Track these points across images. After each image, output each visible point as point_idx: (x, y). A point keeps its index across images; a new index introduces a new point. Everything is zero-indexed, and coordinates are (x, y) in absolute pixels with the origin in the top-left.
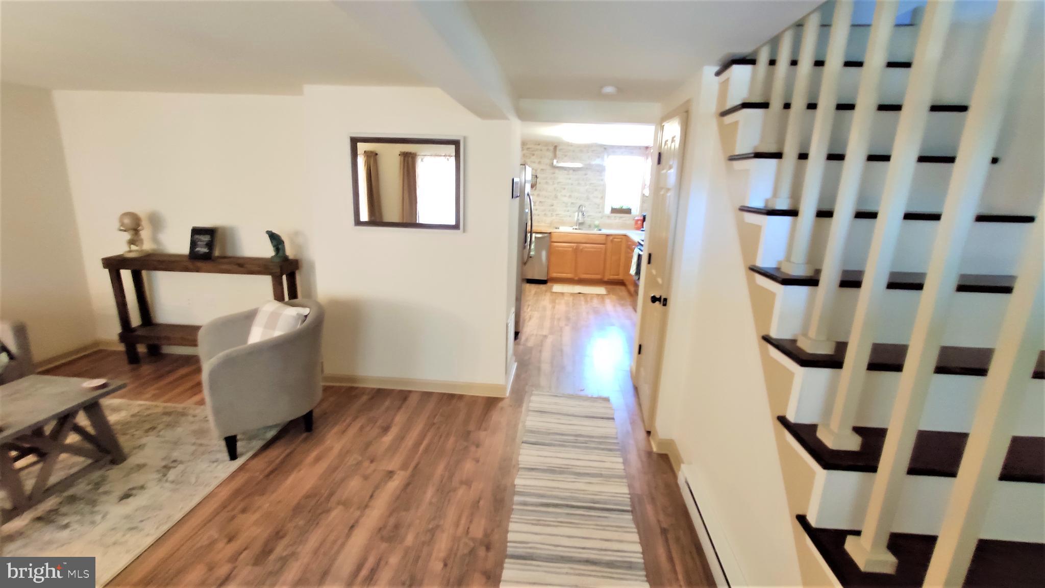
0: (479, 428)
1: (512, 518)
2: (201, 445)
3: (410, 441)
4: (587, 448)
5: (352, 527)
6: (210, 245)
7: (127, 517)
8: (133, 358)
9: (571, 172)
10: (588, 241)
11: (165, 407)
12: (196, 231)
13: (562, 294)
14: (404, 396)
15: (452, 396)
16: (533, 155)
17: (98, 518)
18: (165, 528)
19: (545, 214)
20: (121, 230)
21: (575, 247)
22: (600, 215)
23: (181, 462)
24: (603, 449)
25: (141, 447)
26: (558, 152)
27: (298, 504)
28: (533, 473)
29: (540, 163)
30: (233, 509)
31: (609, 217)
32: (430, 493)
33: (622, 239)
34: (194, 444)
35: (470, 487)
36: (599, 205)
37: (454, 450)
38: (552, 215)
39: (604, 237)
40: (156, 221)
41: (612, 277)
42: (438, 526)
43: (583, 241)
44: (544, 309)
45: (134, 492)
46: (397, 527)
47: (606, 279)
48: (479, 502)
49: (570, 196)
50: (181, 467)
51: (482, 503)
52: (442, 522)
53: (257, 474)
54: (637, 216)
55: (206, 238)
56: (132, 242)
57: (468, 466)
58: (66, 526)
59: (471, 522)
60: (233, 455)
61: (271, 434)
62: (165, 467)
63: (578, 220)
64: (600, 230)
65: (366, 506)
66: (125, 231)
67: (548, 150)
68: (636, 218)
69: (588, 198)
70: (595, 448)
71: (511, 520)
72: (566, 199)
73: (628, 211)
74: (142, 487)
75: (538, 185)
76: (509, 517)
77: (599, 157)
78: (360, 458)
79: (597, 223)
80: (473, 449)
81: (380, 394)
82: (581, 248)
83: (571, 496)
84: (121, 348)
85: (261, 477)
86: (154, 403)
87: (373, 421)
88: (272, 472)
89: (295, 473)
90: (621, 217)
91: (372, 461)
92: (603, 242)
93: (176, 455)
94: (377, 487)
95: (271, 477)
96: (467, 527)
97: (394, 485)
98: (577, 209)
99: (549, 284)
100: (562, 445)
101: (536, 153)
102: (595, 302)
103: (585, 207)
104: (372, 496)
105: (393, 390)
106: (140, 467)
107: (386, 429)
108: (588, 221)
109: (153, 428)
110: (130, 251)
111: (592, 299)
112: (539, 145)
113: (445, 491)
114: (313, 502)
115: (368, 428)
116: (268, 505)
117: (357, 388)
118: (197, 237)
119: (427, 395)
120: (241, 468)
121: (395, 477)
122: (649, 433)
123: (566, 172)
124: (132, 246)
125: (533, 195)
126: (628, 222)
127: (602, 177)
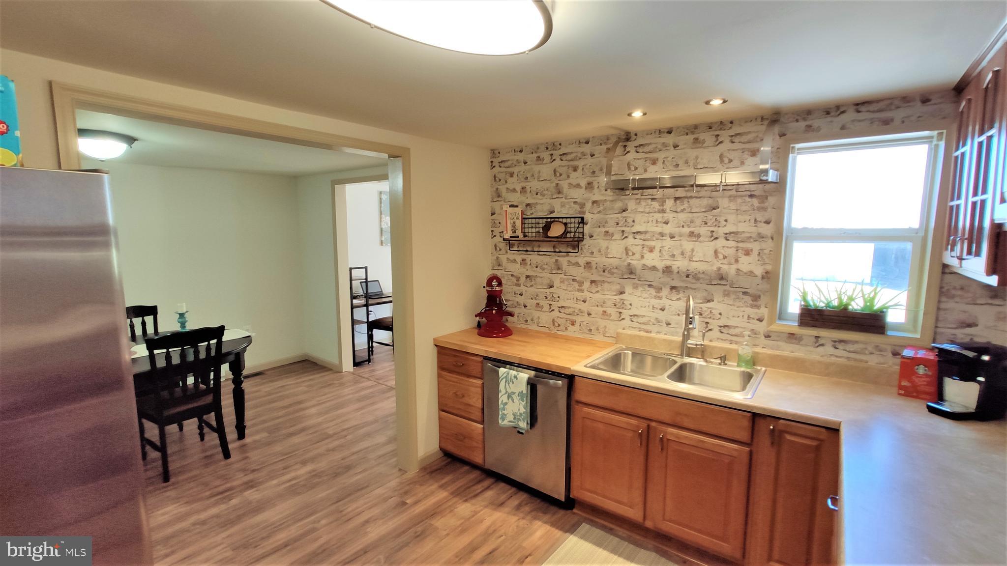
9: (669, 203)
10: (685, 422)
21: (641, 431)
31: (790, 337)
36: (756, 297)
38: (621, 318)
43: (669, 417)
54: (911, 345)
68: (908, 353)
73: (874, 322)
75: (587, 241)
77: (753, 152)
79: (746, 350)
90: (842, 341)
92: (743, 436)
108: (720, 341)
125: (577, 264)
126: (873, 360)
127: (770, 214)
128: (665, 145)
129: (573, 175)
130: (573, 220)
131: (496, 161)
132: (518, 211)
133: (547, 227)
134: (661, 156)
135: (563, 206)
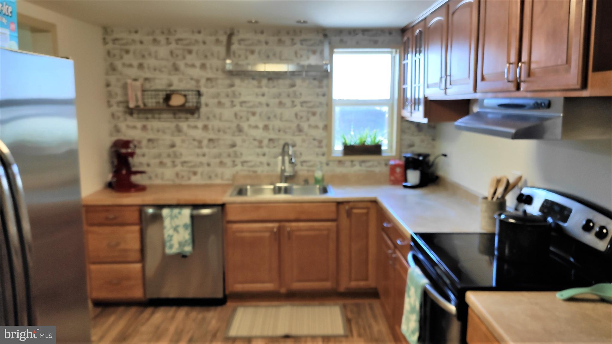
9: (264, 82)
13: (249, 340)
16: (190, 52)
19: (221, 163)
21: (275, 230)
22: (324, 159)
26: (235, 47)
29: (203, 66)
31: (340, 162)
33: (368, 208)
36: (320, 142)
38: (234, 165)
39: (333, 207)
41: (354, 284)
43: (292, 216)
47: (342, 288)
49: (266, 128)
54: (393, 158)
63: (283, 171)
64: (326, 192)
67: (217, 41)
68: (392, 162)
69: (299, 130)
72: (258, 133)
73: (376, 149)
75: (203, 109)
77: (314, 52)
79: (319, 174)
82: (288, 229)
90: (364, 162)
92: (333, 216)
98: (281, 151)
99: (230, 304)
101: (193, 48)
103: (294, 146)
108: (303, 171)
112: (199, 33)
123: (255, 83)
125: (196, 127)
126: (377, 170)
127: (325, 90)
128: (259, 42)
129: (189, 57)
130: (190, 93)
131: (109, 38)
132: (138, 84)
133: (168, 98)
134: (257, 48)
135: (181, 80)
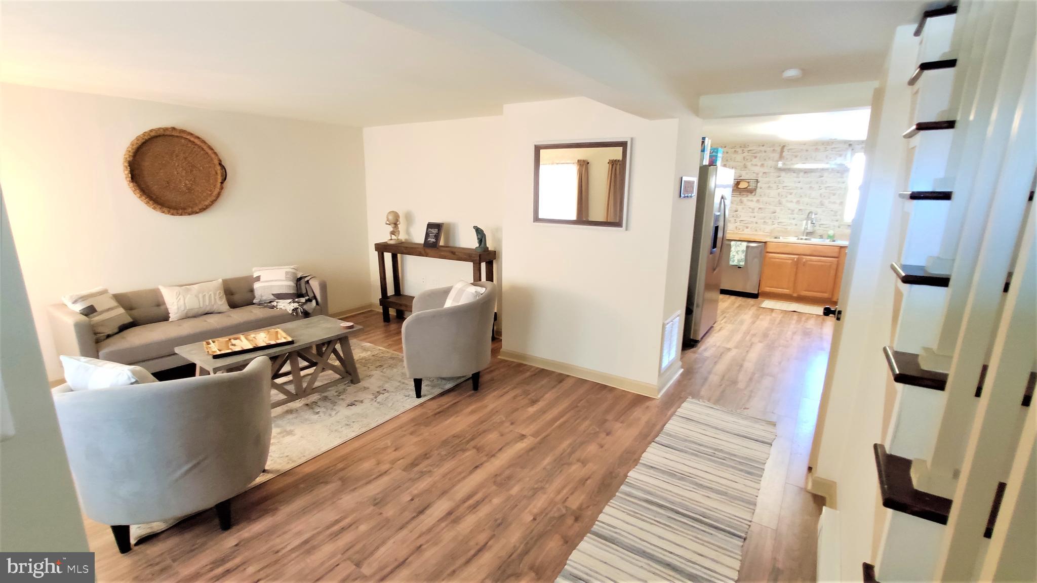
0: (617, 419)
1: (611, 502)
2: (403, 383)
3: (549, 416)
4: (722, 464)
5: (476, 467)
6: (437, 237)
7: (348, 417)
8: (386, 318)
9: (801, 175)
10: (815, 253)
11: (393, 354)
12: (430, 226)
13: (772, 310)
14: (561, 378)
15: (604, 387)
16: (755, 157)
17: (333, 413)
18: (364, 430)
19: (765, 222)
20: (387, 224)
21: (796, 260)
22: (836, 224)
23: (388, 392)
24: (741, 470)
25: (370, 376)
26: (785, 154)
27: (447, 439)
28: (652, 471)
29: (762, 165)
30: (405, 431)
31: (848, 226)
32: (547, 461)
34: (400, 382)
35: (585, 466)
36: (836, 212)
37: (585, 432)
38: (773, 223)
39: (837, 249)
40: (409, 218)
42: (542, 488)
43: (808, 252)
44: (742, 323)
45: (356, 403)
46: (509, 478)
48: (587, 480)
49: (798, 202)
50: (386, 395)
51: (589, 482)
52: (547, 486)
53: (429, 411)
55: (435, 231)
56: (393, 233)
57: (592, 448)
58: (318, 413)
59: (572, 494)
60: (419, 395)
61: (449, 386)
62: (378, 392)
63: (806, 229)
64: (834, 241)
65: (493, 456)
66: (389, 224)
67: (773, 151)
69: (822, 204)
70: (733, 467)
71: (609, 504)
72: (792, 206)
74: (362, 402)
75: (758, 190)
76: (608, 501)
77: (840, 156)
78: (504, 419)
79: (831, 233)
80: (603, 435)
81: (542, 373)
82: (804, 260)
83: (680, 503)
84: (380, 309)
85: (431, 414)
86: (388, 350)
87: (526, 393)
88: (439, 413)
89: (453, 417)
91: (512, 424)
92: (835, 255)
93: (387, 386)
94: (507, 444)
95: (437, 416)
96: (567, 497)
97: (521, 446)
98: (806, 216)
99: (759, 299)
100: (696, 454)
101: (758, 155)
102: (811, 324)
103: (816, 214)
104: (501, 449)
105: (553, 372)
106: (365, 388)
107: (534, 402)
108: (819, 230)
109: (381, 366)
110: (391, 240)
111: (807, 319)
112: (763, 146)
113: (562, 462)
114: (457, 441)
115: (520, 398)
116: (427, 434)
117: (526, 365)
118: (430, 230)
119: (583, 381)
120: (421, 405)
121: (525, 440)
122: (810, 469)
123: (795, 175)
124: (393, 236)
125: (752, 201)
127: (844, 179)
129: (754, 160)
130: (752, 181)
133: (738, 184)
135: (747, 174)
